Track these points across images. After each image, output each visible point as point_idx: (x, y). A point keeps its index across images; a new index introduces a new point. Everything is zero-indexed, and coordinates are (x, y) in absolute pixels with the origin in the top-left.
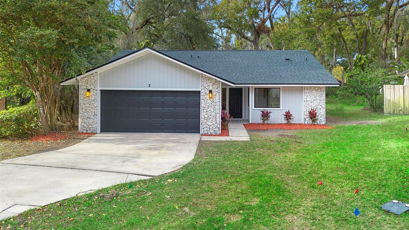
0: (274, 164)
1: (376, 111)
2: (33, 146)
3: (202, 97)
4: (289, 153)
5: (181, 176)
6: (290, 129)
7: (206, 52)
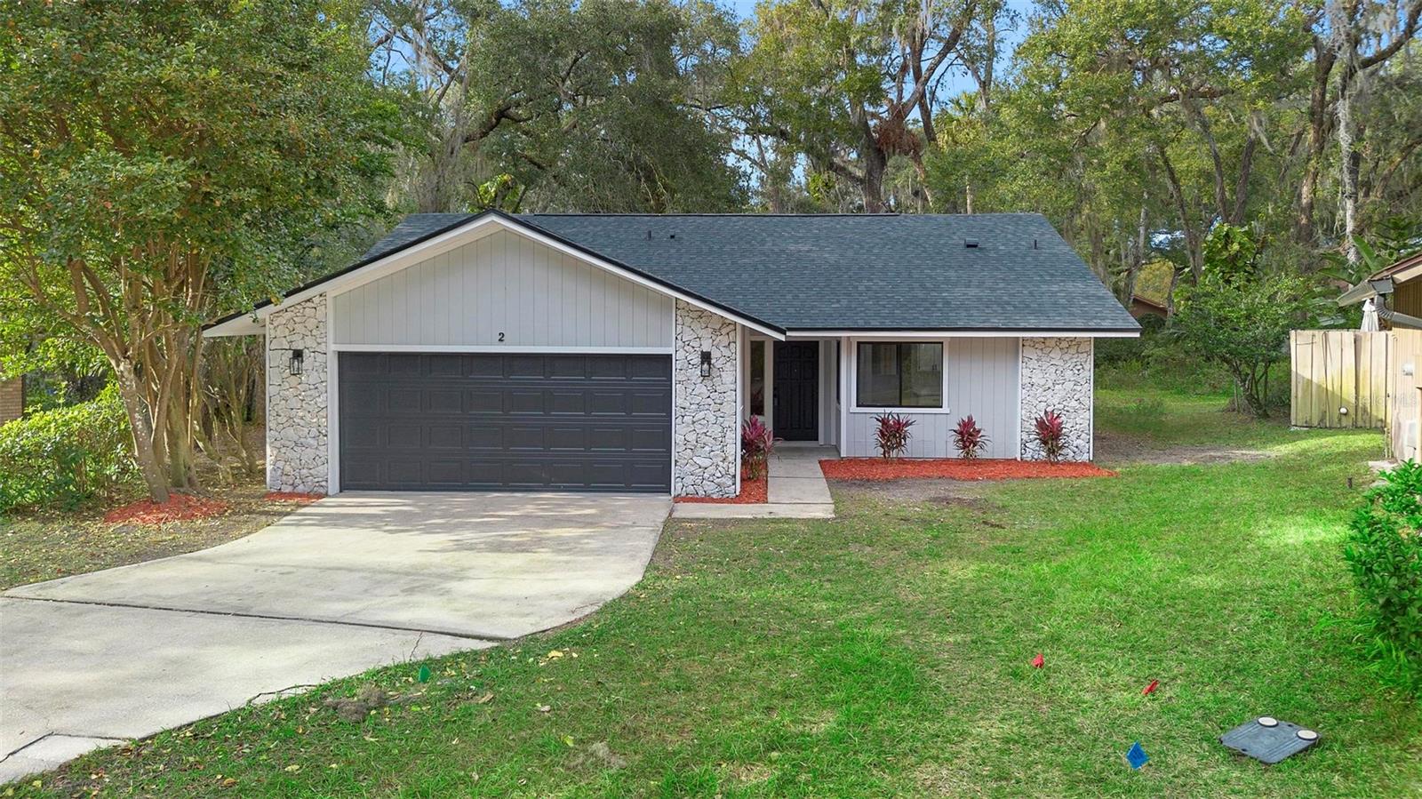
0: (902, 597)
1: (1266, 416)
2: (112, 539)
3: (676, 376)
4: (954, 561)
5: (594, 640)
6: (973, 479)
7: (700, 221)
